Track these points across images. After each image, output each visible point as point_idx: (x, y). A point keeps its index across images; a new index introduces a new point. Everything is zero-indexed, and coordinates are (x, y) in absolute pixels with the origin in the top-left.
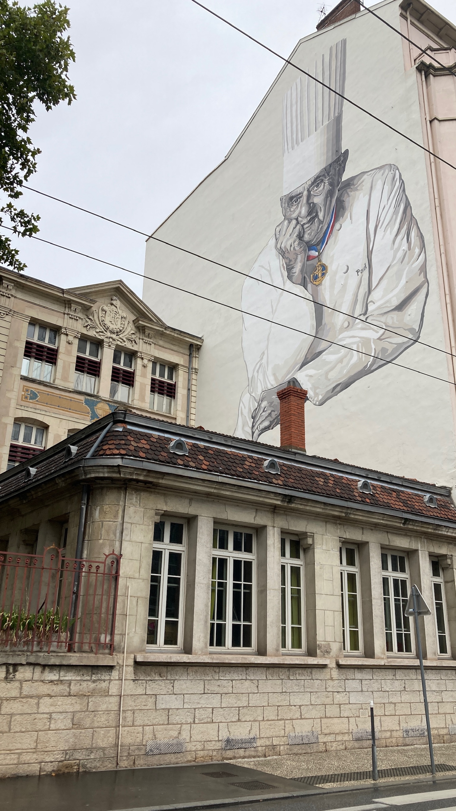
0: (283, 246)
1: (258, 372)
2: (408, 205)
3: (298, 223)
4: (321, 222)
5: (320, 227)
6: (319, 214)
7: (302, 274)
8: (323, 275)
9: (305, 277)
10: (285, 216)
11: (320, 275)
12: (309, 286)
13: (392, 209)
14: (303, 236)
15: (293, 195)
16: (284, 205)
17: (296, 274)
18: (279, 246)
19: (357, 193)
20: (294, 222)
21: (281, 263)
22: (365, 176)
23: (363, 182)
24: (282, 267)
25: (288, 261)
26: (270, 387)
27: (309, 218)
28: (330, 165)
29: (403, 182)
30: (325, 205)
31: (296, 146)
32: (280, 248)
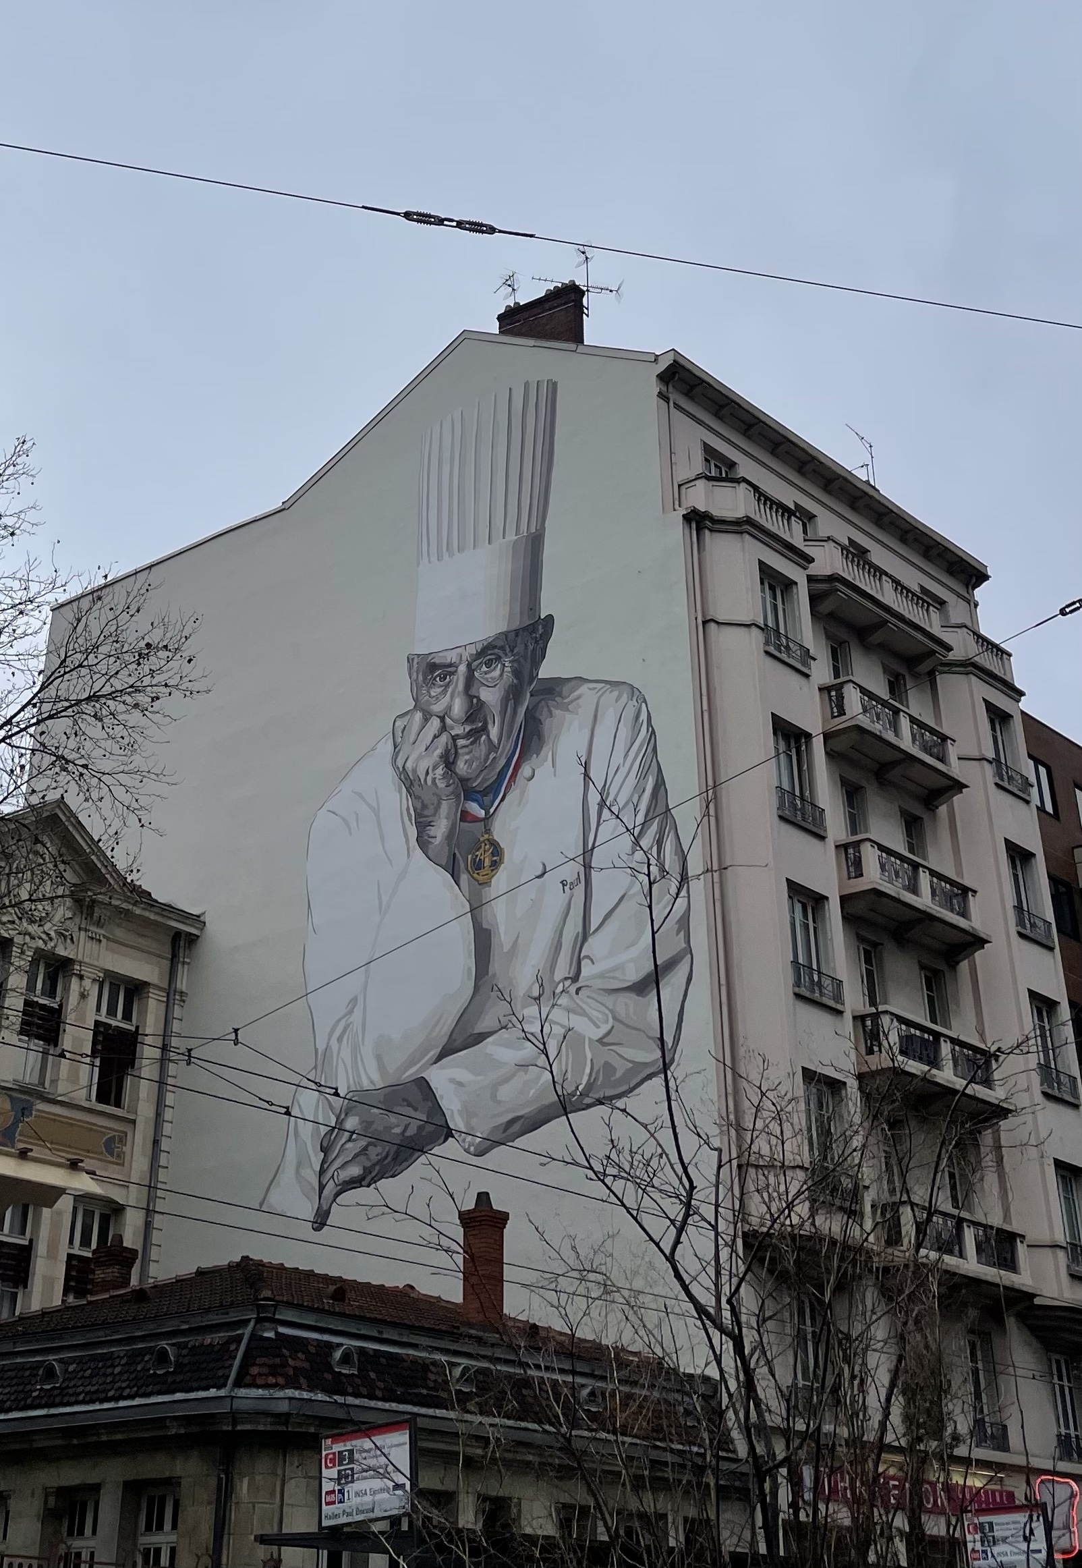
0: (409, 765)
1: (340, 1040)
2: (660, 784)
3: (444, 728)
4: (492, 747)
5: (491, 757)
6: (490, 726)
7: (449, 845)
8: (495, 865)
9: (454, 854)
10: (416, 700)
11: (487, 863)
12: (464, 878)
13: (632, 781)
14: (454, 763)
15: (437, 661)
16: (414, 676)
17: (437, 841)
18: (400, 763)
19: (568, 716)
20: (435, 723)
21: (405, 807)
22: (584, 688)
23: (579, 698)
24: (405, 813)
25: (419, 806)
26: (366, 1085)
27: (468, 728)
28: (517, 632)
29: (653, 731)
30: (503, 712)
31: (446, 555)
32: (404, 767)
